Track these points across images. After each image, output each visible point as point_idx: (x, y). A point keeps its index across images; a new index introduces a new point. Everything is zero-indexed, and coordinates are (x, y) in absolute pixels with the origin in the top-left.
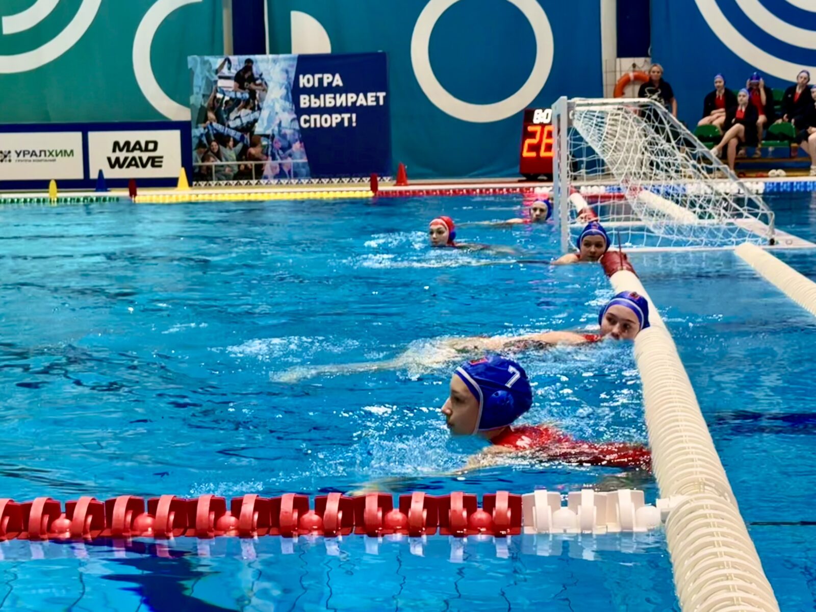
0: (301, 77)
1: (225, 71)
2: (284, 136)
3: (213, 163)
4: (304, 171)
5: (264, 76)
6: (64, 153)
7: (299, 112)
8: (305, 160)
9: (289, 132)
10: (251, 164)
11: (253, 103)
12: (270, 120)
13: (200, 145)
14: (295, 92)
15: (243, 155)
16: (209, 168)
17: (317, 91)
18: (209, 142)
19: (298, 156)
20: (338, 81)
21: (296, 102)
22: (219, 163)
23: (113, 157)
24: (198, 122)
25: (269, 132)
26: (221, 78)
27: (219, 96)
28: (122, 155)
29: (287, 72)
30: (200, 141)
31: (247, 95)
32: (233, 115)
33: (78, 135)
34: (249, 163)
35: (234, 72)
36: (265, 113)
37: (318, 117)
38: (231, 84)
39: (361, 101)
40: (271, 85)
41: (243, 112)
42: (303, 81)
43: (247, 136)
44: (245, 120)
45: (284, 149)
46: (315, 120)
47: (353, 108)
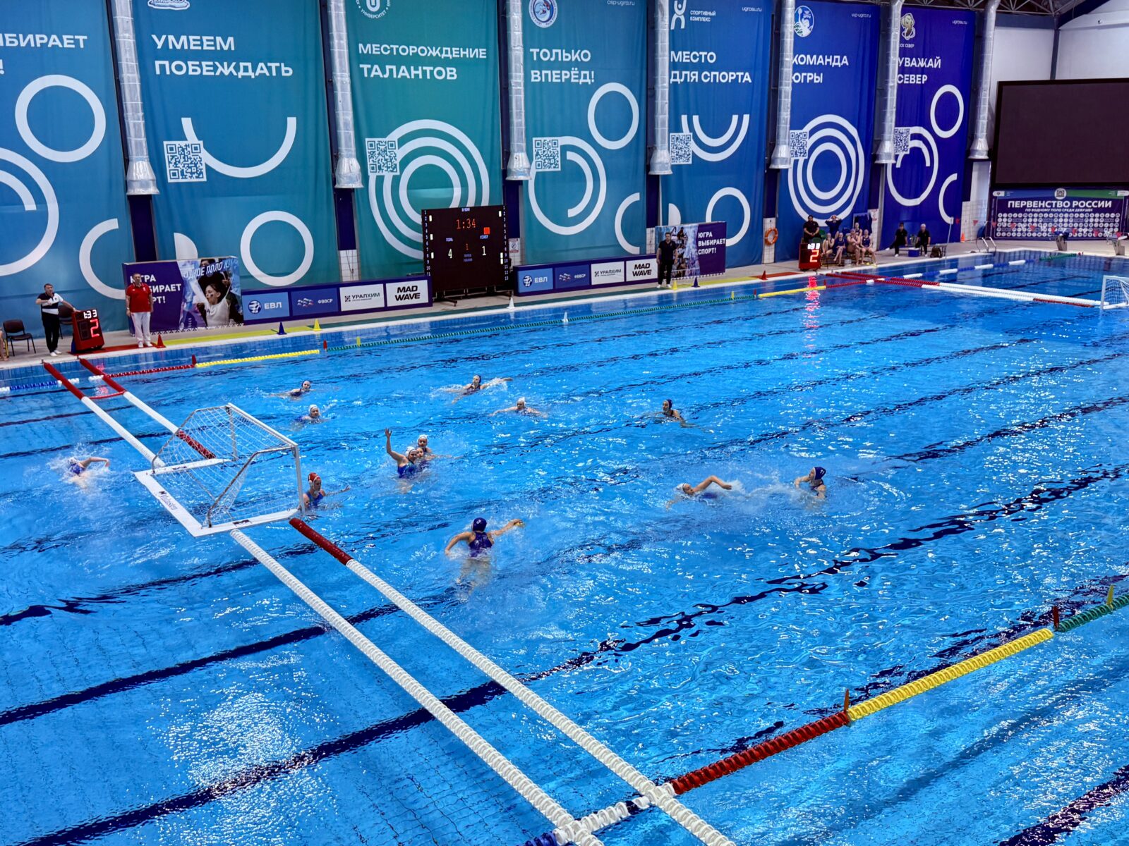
1: (674, 233)
2: (693, 259)
4: (698, 272)
6: (618, 271)
7: (698, 248)
8: (699, 268)
9: (694, 257)
11: (683, 246)
14: (697, 239)
17: (704, 239)
19: (697, 266)
20: (711, 235)
21: (697, 244)
23: (635, 271)
25: (688, 257)
28: (638, 270)
31: (681, 242)
33: (623, 262)
35: (677, 232)
38: (676, 238)
39: (718, 242)
41: (680, 249)
43: (681, 259)
44: (680, 252)
45: (692, 264)
47: (715, 246)
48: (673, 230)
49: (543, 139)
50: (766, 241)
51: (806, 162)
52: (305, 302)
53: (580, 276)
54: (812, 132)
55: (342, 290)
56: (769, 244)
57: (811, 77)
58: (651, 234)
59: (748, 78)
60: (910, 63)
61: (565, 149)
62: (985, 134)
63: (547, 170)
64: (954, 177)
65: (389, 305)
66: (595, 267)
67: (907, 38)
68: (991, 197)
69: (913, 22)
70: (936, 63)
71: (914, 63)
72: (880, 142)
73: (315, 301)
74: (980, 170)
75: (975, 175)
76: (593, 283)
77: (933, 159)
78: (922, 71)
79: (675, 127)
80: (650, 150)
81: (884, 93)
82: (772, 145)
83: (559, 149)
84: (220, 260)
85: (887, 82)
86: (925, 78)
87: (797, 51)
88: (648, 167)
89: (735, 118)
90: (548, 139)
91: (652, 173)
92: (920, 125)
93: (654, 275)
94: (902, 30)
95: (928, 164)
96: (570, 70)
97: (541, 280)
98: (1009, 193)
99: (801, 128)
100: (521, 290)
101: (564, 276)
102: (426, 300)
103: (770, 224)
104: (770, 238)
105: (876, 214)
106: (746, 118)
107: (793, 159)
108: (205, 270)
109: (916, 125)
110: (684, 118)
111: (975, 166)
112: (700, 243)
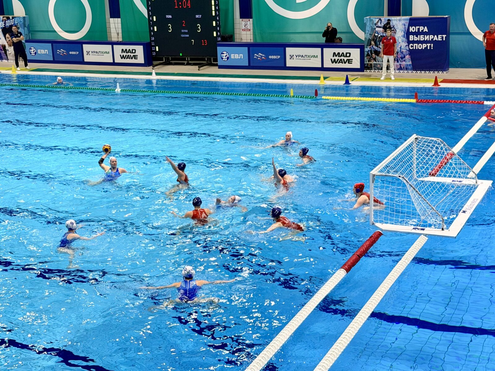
0: (410, 27)
1: (379, 24)
2: (402, 53)
3: (373, 62)
4: (410, 67)
5: (395, 27)
6: (314, 56)
7: (409, 42)
8: (410, 63)
9: (404, 51)
13: (368, 55)
14: (408, 34)
16: (371, 65)
17: (417, 34)
18: (372, 54)
19: (408, 61)
20: (426, 30)
21: (408, 38)
22: (375, 63)
23: (333, 59)
24: (368, 45)
26: (377, 27)
27: (376, 35)
28: (337, 58)
29: (405, 25)
30: (368, 53)
33: (319, 50)
35: (383, 24)
37: (417, 45)
38: (381, 29)
39: (435, 38)
40: (398, 30)
42: (411, 29)
45: (402, 58)
46: (416, 46)
47: (432, 41)
48: (378, 22)
52: (61, 51)
53: (275, 57)
55: (85, 46)
65: (116, 61)
66: (290, 51)
73: (68, 52)
76: (287, 65)
84: (13, 18)
93: (356, 64)
97: (237, 56)
100: (220, 63)
101: (259, 56)
102: (143, 62)
108: (5, 23)
112: (411, 38)
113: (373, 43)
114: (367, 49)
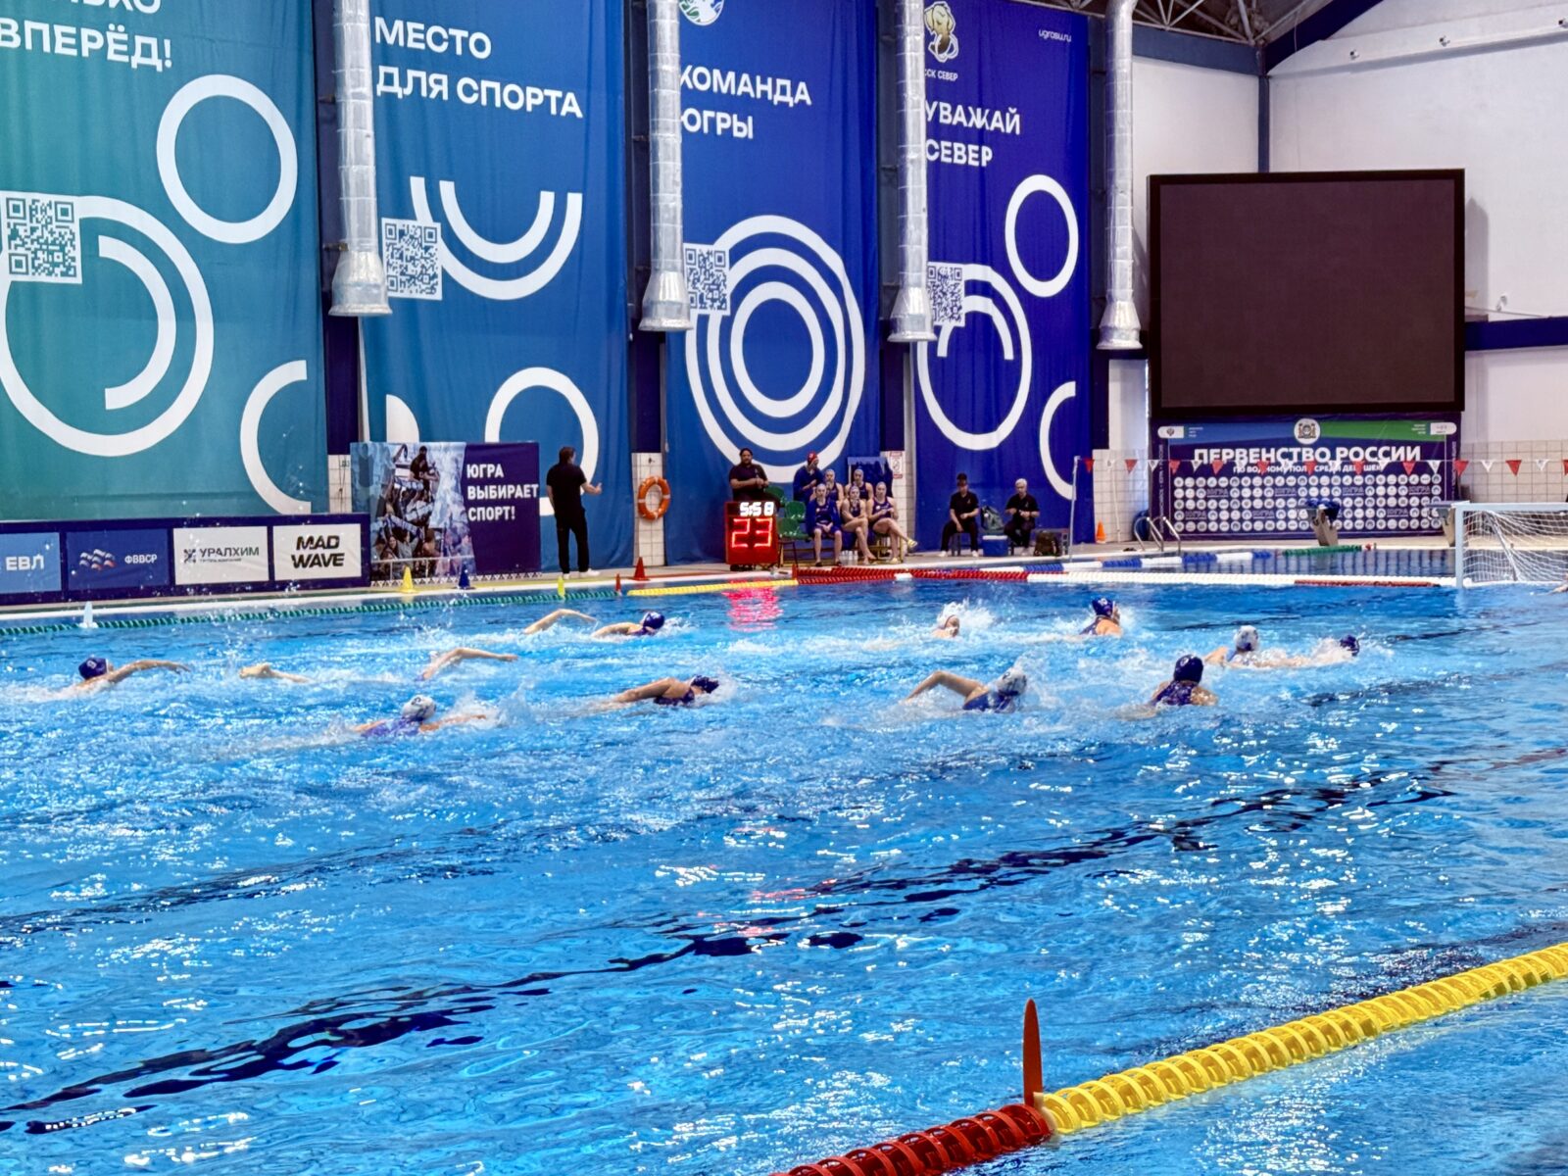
1: (402, 460)
2: (454, 530)
3: (391, 560)
6: (249, 551)
7: (468, 504)
8: (471, 556)
9: (459, 525)
10: (425, 560)
11: (426, 495)
12: (442, 512)
13: (380, 540)
14: (464, 482)
15: (418, 551)
16: (387, 566)
17: (482, 482)
18: (388, 537)
20: (499, 472)
21: (464, 493)
22: (396, 560)
23: (297, 555)
24: (378, 515)
25: (442, 526)
27: (397, 486)
28: (306, 553)
30: (380, 536)
31: (421, 486)
32: (409, 508)
33: (264, 530)
34: (423, 559)
35: (410, 460)
36: (438, 505)
38: (406, 473)
39: (519, 494)
41: (419, 504)
43: (422, 530)
44: (421, 513)
45: (454, 544)
47: (512, 501)
48: (399, 454)
49: (29, 197)
50: (642, 509)
51: (727, 325)
54: (738, 252)
56: (649, 518)
57: (725, 121)
58: (339, 470)
59: (572, 106)
60: (952, 116)
61: (92, 229)
62: (1129, 291)
63: (43, 278)
64: (1067, 390)
66: (183, 538)
67: (942, 58)
68: (1155, 440)
69: (952, 23)
70: (1010, 123)
71: (960, 117)
72: (896, 290)
74: (1124, 379)
75: (1114, 389)
76: (179, 581)
77: (1018, 344)
78: (980, 137)
79: (395, 203)
80: (329, 252)
81: (898, 175)
82: (642, 271)
83: (76, 228)
85: (903, 151)
86: (987, 156)
87: (687, 59)
88: (326, 298)
89: (547, 199)
90: (44, 199)
91: (337, 310)
92: (983, 262)
93: (352, 568)
94: (929, 38)
95: (1009, 355)
96: (104, 31)
97: (24, 563)
98: (1193, 430)
99: (711, 241)
101: (96, 557)
103: (648, 466)
104: (652, 502)
105: (900, 463)
106: (575, 201)
107: (695, 313)
109: (974, 261)
110: (417, 185)
111: (1115, 370)
112: (473, 493)
113: (389, 508)
114: (376, 526)
